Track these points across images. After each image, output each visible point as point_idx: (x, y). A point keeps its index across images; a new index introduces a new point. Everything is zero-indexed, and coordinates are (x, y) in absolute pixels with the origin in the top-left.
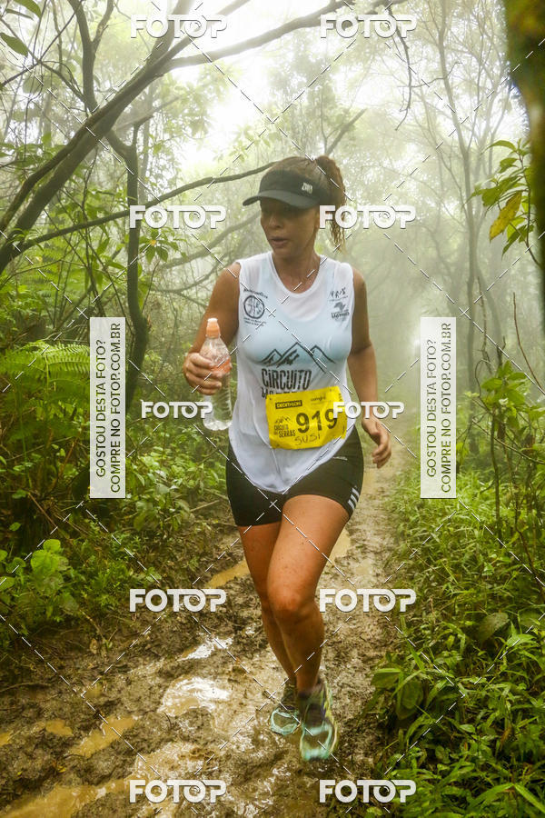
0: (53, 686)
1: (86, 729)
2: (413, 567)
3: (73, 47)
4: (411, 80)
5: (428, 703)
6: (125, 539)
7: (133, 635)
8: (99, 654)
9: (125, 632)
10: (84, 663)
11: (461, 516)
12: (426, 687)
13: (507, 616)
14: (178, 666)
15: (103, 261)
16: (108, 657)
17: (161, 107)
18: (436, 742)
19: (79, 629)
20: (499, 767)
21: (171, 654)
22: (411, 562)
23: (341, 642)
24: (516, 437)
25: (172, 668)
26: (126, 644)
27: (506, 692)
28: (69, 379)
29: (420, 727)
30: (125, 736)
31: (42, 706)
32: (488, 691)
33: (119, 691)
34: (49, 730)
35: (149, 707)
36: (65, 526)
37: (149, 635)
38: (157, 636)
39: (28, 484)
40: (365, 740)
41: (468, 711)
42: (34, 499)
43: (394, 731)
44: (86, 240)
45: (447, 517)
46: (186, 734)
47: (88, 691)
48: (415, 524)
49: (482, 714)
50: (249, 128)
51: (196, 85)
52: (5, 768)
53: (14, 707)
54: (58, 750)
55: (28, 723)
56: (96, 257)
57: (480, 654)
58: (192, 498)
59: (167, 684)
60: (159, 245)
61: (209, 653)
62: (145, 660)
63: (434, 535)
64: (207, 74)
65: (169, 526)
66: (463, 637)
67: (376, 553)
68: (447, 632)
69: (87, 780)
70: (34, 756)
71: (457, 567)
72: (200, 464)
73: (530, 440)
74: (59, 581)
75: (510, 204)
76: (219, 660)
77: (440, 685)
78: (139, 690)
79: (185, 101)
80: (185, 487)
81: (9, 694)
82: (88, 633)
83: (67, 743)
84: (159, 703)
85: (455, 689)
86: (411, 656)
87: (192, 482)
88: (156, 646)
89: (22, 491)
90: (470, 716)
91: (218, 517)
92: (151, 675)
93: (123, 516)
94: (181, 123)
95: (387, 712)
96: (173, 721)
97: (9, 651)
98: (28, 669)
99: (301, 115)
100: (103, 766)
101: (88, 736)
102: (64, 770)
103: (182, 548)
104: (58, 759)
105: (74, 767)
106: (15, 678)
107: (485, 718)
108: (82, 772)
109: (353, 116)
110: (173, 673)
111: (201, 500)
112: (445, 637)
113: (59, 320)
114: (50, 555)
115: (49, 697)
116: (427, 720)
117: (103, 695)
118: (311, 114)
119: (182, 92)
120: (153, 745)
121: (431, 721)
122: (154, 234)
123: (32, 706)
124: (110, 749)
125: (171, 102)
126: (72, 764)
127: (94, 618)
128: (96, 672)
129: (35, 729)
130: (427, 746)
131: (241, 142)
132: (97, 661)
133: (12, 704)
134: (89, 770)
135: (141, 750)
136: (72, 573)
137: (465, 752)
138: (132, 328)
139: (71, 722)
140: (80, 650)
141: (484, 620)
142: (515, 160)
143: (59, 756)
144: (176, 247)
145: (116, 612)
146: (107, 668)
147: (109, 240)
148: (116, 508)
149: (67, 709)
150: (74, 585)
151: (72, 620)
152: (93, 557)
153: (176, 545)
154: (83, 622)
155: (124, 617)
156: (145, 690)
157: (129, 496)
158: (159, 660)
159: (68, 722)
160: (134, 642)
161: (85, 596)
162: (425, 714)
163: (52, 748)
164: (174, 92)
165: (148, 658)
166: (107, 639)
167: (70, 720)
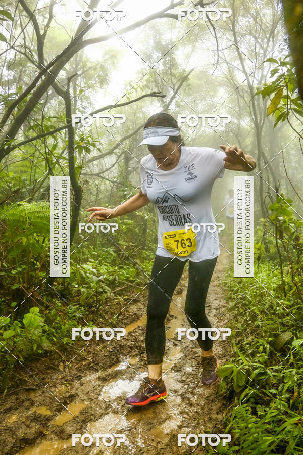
0: (39, 388)
1: (59, 410)
2: (238, 315)
3: (32, 44)
4: (218, 46)
6: (75, 309)
7: (83, 360)
8: (64, 371)
9: (79, 359)
10: (56, 376)
11: (262, 285)
12: (249, 373)
13: (291, 333)
14: (109, 374)
15: (55, 155)
16: (69, 372)
17: (82, 74)
18: (256, 403)
19: (52, 357)
21: (104, 368)
22: (236, 312)
23: (199, 356)
24: (290, 237)
25: (106, 375)
26: (79, 365)
27: (294, 373)
28: (39, 220)
29: (246, 395)
30: (81, 413)
31: (33, 399)
32: (284, 373)
33: (77, 389)
34: (38, 412)
35: (94, 397)
36: (42, 304)
37: (92, 359)
38: (96, 359)
39: (20, 280)
40: (216, 406)
42: (23, 288)
43: (233, 400)
44: (45, 144)
45: (255, 286)
46: (116, 410)
47: (59, 390)
48: (237, 292)
50: (132, 82)
51: (101, 60)
52: (14, 433)
53: (18, 401)
54: (44, 422)
55: (26, 409)
56: (51, 153)
57: (278, 355)
58: (112, 286)
59: (103, 384)
60: (85, 145)
62: (90, 372)
63: (248, 296)
65: (100, 301)
66: (268, 346)
67: (216, 309)
68: (258, 344)
69: (61, 438)
70: (31, 426)
71: (262, 312)
72: (116, 267)
73: (297, 238)
74: (40, 330)
75: (277, 95)
76: (131, 370)
77: (256, 371)
78: (87, 388)
79: (95, 69)
80: (108, 280)
81: (15, 394)
82: (57, 359)
83: (48, 419)
84: (99, 395)
85: (264, 373)
86: (239, 358)
87: (111, 277)
88: (96, 364)
89: (16, 284)
91: (127, 295)
92: (94, 380)
93: (74, 297)
94: (93, 82)
95: (228, 389)
96: (108, 403)
97: (14, 371)
98: (25, 380)
99: (160, 74)
100: (69, 429)
101: (60, 415)
102: (48, 433)
103: (108, 312)
104: (44, 427)
105: (53, 431)
106: (18, 386)
108: (58, 433)
109: (188, 72)
110: (106, 378)
111: (117, 286)
112: (258, 348)
113: (32, 192)
114: (34, 317)
115: (37, 395)
116: (250, 391)
117: (67, 392)
118: (165, 73)
119: (93, 64)
120: (97, 417)
121: (252, 391)
122: (82, 140)
123: (28, 400)
124: (73, 420)
125: (87, 70)
126: (52, 429)
127: (60, 351)
128: (63, 381)
129: (30, 412)
130: (251, 406)
131: (127, 90)
132: (64, 374)
133: (17, 399)
134: (62, 432)
135: (91, 420)
136: (47, 328)
137: (273, 405)
138: (74, 193)
139: (50, 407)
140: (54, 369)
141: (278, 337)
142: (278, 70)
143: (44, 426)
144: (94, 146)
145: (73, 347)
146: (69, 378)
147: (57, 143)
148: (70, 293)
149: (48, 400)
150: (49, 334)
151: (48, 353)
152: (58, 319)
153: (104, 311)
154: (54, 354)
155: (77, 350)
156: (91, 388)
157: (77, 286)
158: (98, 372)
159: (49, 407)
160: (84, 363)
161: (55, 340)
162: (249, 387)
163: (40, 421)
164: (89, 65)
165: (92, 371)
166: (68, 362)
167: (50, 406)
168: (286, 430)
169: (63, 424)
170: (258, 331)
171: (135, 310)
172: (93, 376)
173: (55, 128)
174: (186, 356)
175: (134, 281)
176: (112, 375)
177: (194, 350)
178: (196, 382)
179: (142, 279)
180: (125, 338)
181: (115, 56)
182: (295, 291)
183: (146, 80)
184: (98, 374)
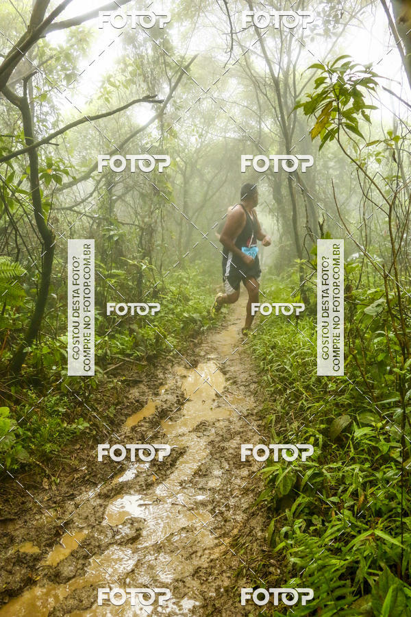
0: (19, 517)
1: (50, 545)
2: (274, 392)
4: (232, 28)
5: (302, 487)
6: (56, 400)
7: (74, 471)
8: (50, 489)
9: (68, 469)
10: (40, 497)
11: (305, 351)
12: (298, 475)
13: (349, 417)
14: (112, 488)
16: (58, 490)
17: (39, 66)
18: (312, 514)
19: (32, 472)
20: (359, 524)
21: (105, 481)
22: (272, 389)
25: (108, 491)
26: (69, 478)
27: (357, 471)
29: (299, 505)
30: (81, 547)
31: (13, 534)
32: (343, 472)
33: (71, 514)
34: (22, 550)
36: (10, 397)
37: (87, 469)
38: (92, 469)
41: (332, 488)
45: (295, 352)
47: (47, 517)
48: (271, 361)
49: (341, 488)
50: (110, 77)
51: (65, 46)
54: (31, 564)
55: (4, 548)
56: (5, 187)
57: (333, 447)
58: (103, 364)
59: (106, 503)
60: (54, 173)
61: (134, 475)
62: (86, 488)
63: (287, 368)
64: (72, 37)
65: (88, 386)
66: (320, 437)
67: (245, 386)
68: (308, 434)
69: (57, 582)
70: (13, 571)
71: (307, 388)
74: (13, 437)
75: (324, 113)
77: (309, 473)
78: (86, 511)
79: (58, 59)
80: (96, 355)
82: (39, 474)
83: (37, 559)
84: (103, 518)
85: (320, 474)
87: (100, 351)
88: (93, 476)
90: (333, 492)
91: (124, 375)
92: (93, 498)
93: (51, 383)
94: (56, 77)
95: (274, 498)
96: (115, 529)
99: (149, 63)
100: (67, 570)
101: (52, 551)
102: (38, 578)
103: (101, 401)
104: (32, 571)
105: (46, 575)
107: (344, 491)
108: (53, 577)
109: (188, 61)
110: (109, 494)
111: (110, 364)
114: (3, 420)
115: (18, 527)
116: (304, 499)
117: (59, 519)
118: (156, 62)
119: (54, 53)
121: (307, 499)
122: (50, 165)
123: (6, 535)
124: (71, 557)
125: (47, 61)
126: (44, 573)
127: (42, 462)
128: (50, 503)
129: (11, 552)
130: (305, 517)
131: (105, 88)
132: (50, 493)
134: (58, 575)
135: (95, 553)
136: (21, 431)
138: (42, 240)
139: (38, 542)
140: (36, 488)
141: (333, 423)
142: (325, 78)
143: (33, 568)
144: (67, 173)
145: (59, 455)
146: (58, 498)
147: (14, 172)
148: (45, 378)
149: (33, 533)
150: (23, 440)
151: (25, 466)
152: (35, 417)
153: (96, 400)
154: (35, 467)
155: (65, 458)
156: (90, 510)
157: (54, 368)
158: (97, 487)
159: (35, 543)
160: (76, 476)
161: (33, 447)
162: (302, 495)
163: (26, 563)
164: (48, 52)
165: (88, 486)
166: (54, 475)
167: (36, 541)
168: (354, 548)
169: (58, 564)
170: (305, 415)
171: (137, 394)
172: (90, 494)
173: (10, 151)
174: (211, 454)
175: (132, 355)
176: (116, 489)
177: (222, 445)
178: (229, 490)
179: (142, 351)
180: (128, 437)
181: (85, 40)
182: (351, 361)
183: (131, 73)
184: (98, 490)
